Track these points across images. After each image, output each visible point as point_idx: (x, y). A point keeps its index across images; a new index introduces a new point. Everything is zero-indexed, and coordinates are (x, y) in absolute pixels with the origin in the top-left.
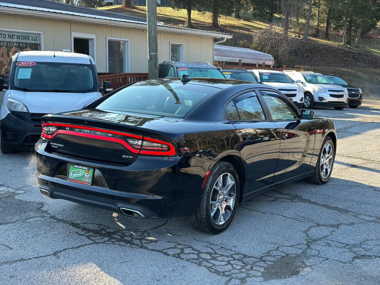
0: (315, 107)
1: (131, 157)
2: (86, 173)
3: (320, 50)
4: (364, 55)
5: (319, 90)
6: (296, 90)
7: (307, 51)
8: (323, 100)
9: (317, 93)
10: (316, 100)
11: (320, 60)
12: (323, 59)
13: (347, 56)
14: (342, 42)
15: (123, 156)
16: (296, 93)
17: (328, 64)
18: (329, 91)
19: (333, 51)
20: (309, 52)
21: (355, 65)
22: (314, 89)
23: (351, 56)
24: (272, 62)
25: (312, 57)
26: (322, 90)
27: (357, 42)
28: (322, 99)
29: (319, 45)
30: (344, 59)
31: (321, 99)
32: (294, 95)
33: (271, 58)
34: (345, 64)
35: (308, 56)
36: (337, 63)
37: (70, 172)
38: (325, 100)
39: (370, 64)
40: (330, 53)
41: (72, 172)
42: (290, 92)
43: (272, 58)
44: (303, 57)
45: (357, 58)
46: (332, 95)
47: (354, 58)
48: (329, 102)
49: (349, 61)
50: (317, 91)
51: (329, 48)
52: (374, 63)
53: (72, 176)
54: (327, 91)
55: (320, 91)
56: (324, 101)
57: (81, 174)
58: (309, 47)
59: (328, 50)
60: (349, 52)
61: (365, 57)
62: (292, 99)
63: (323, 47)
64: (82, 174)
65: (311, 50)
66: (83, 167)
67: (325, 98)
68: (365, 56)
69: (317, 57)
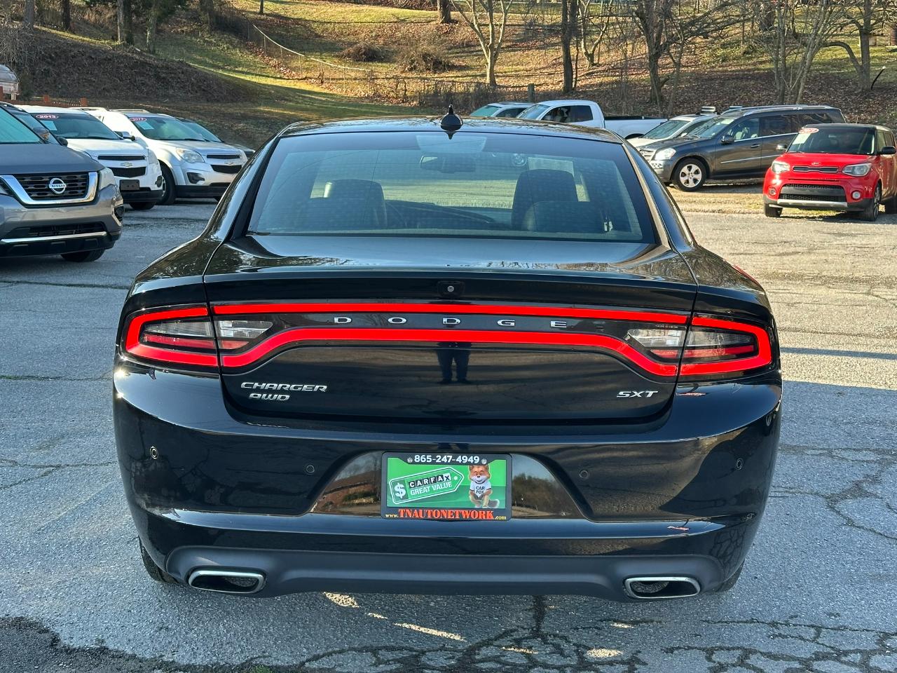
0: (177, 199)
1: (651, 393)
2: (475, 478)
3: (73, 57)
4: (180, 71)
5: (184, 156)
6: (142, 158)
7: (43, 59)
8: (198, 181)
9: (181, 164)
10: (182, 181)
11: (79, 83)
12: (85, 79)
13: (142, 74)
14: (117, 40)
15: (621, 393)
16: (143, 166)
17: (100, 93)
18: (209, 157)
19: (105, 59)
20: (49, 63)
21: (165, 96)
22: (171, 153)
23: (150, 73)
24: (14, 87)
25: (58, 75)
26: (192, 155)
27: (149, 39)
28: (195, 178)
29: (67, 44)
30: (135, 81)
31: (193, 177)
32: (141, 171)
33: (10, 75)
34: (141, 91)
35: (47, 73)
36: (122, 91)
37: (394, 484)
38: (204, 180)
39: (197, 92)
40: (99, 64)
41: (402, 482)
42: (130, 162)
43: (13, 76)
44: (34, 74)
45: (164, 78)
46: (217, 168)
47: (158, 78)
48: (213, 185)
49: (148, 85)
50: (179, 158)
51: (95, 54)
52: (204, 90)
53: (405, 497)
54: (205, 158)
55: (187, 158)
56: (200, 183)
57: (449, 484)
58: (44, 50)
59: (93, 59)
60: (144, 64)
61: (182, 76)
62: (138, 181)
63: (81, 50)
64: (454, 482)
65: (51, 57)
66: (455, 457)
67: (202, 174)
68: (183, 73)
69: (70, 74)
